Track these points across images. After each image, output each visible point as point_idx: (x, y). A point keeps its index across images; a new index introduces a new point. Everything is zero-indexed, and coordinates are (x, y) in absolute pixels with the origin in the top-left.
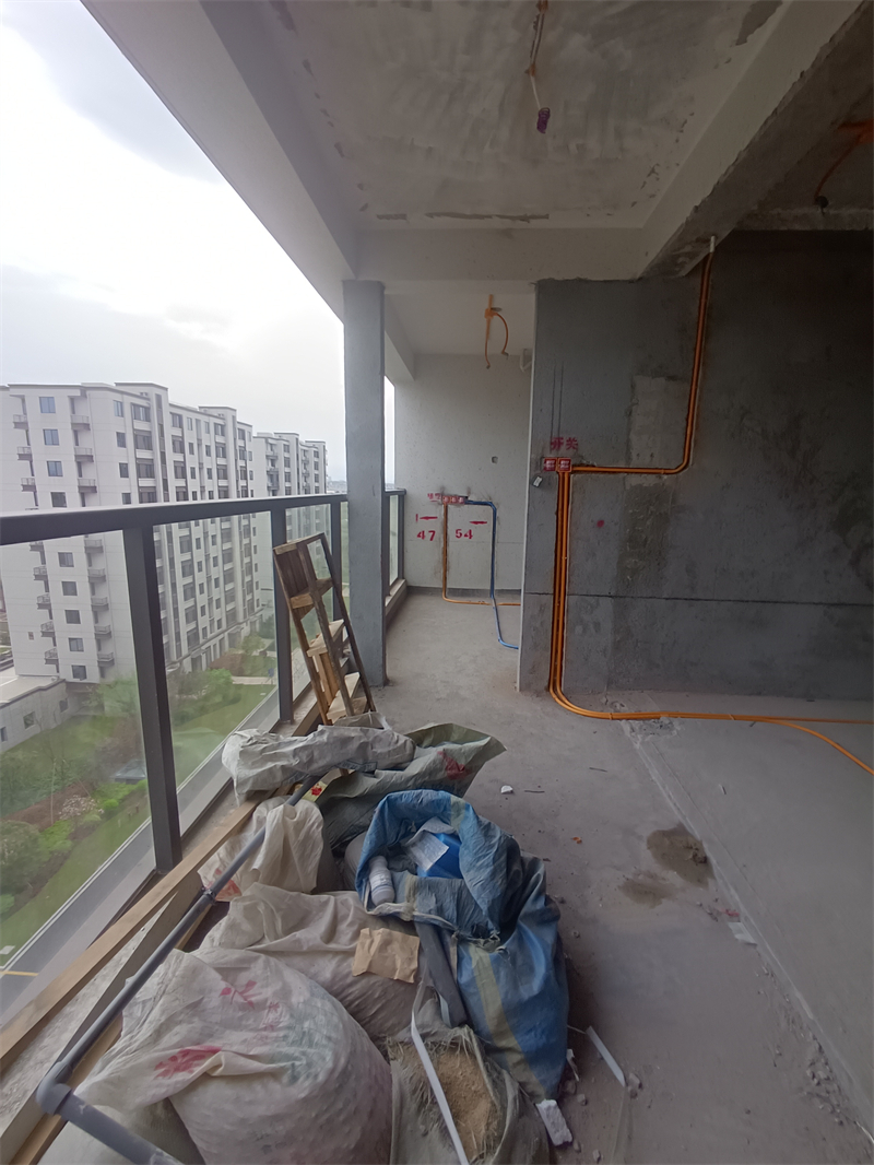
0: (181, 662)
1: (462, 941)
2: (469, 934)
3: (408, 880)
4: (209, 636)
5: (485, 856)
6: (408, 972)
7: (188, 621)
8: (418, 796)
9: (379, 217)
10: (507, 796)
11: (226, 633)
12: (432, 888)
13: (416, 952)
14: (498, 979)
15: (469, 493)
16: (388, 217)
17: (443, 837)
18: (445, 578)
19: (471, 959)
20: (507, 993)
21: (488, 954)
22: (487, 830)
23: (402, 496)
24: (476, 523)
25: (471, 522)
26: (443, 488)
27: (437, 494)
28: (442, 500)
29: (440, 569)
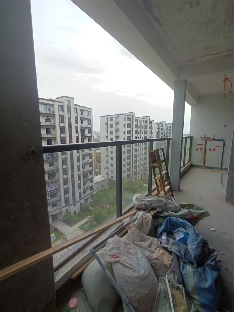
0: (132, 178)
1: (184, 262)
2: (188, 262)
3: (172, 241)
4: (139, 173)
5: (195, 242)
6: (168, 263)
7: (135, 169)
8: (177, 220)
9: (186, 62)
10: (213, 231)
11: (143, 173)
12: (178, 245)
13: (171, 260)
14: (194, 277)
15: (215, 137)
16: (189, 61)
17: (183, 233)
18: (204, 163)
19: (187, 268)
20: (196, 283)
21: (192, 269)
22: (197, 235)
23: (191, 138)
24: (217, 146)
25: (215, 146)
26: (205, 135)
27: (203, 137)
28: (205, 139)
29: (203, 160)
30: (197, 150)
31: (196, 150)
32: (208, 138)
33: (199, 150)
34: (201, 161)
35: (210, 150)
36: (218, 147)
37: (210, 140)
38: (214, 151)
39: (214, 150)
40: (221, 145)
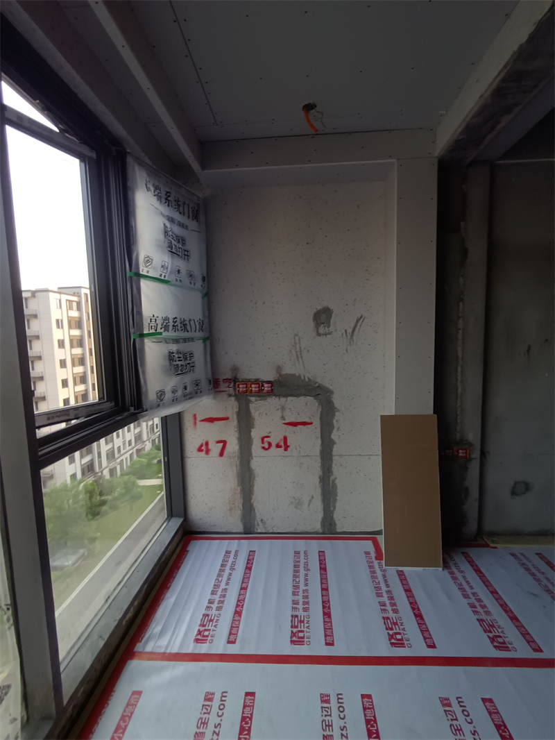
7: (107, 444)
24: (294, 424)
25: (285, 424)
26: (235, 369)
27: (226, 380)
28: (235, 389)
29: (239, 503)
30: (204, 448)
31: (200, 450)
32: (247, 382)
33: (215, 448)
34: (231, 509)
35: (266, 445)
36: (303, 427)
37: (260, 394)
38: (286, 450)
39: (284, 445)
40: (310, 418)
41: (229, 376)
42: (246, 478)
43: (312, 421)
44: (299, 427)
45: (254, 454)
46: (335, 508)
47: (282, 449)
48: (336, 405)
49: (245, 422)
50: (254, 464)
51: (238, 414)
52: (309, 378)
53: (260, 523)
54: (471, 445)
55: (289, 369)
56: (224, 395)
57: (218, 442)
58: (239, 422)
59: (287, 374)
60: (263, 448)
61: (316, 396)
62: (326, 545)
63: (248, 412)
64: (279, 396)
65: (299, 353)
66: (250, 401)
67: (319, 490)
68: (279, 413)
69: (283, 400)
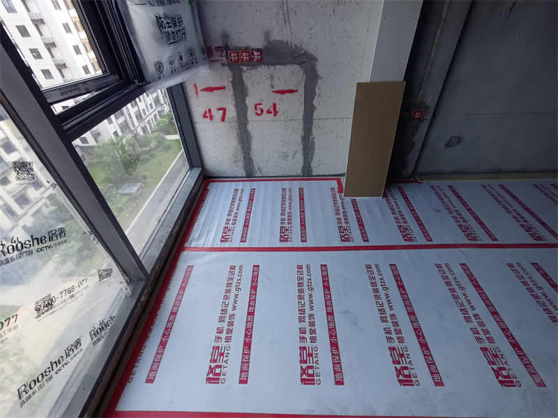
4: (147, 114)
11: (156, 111)
24: (282, 92)
25: (274, 92)
26: (225, 36)
27: (218, 48)
28: (227, 58)
29: (241, 157)
30: (208, 115)
31: (205, 116)
32: (238, 50)
33: (218, 115)
34: (235, 161)
35: (259, 112)
36: (289, 94)
37: (252, 63)
38: (275, 115)
39: (274, 111)
40: (296, 86)
41: (219, 43)
42: (245, 139)
43: (298, 88)
44: (286, 94)
45: (249, 119)
46: (312, 159)
47: (272, 114)
48: (319, 73)
49: (240, 92)
50: (250, 127)
51: (233, 83)
52: (295, 45)
53: (257, 170)
54: (427, 108)
55: (277, 36)
56: (218, 65)
57: (219, 109)
58: (234, 90)
59: (274, 40)
60: (257, 114)
61: (301, 64)
62: (304, 184)
63: (242, 82)
64: (268, 64)
65: (286, 16)
66: (241, 71)
67: (301, 147)
68: (268, 82)
69: (272, 68)
